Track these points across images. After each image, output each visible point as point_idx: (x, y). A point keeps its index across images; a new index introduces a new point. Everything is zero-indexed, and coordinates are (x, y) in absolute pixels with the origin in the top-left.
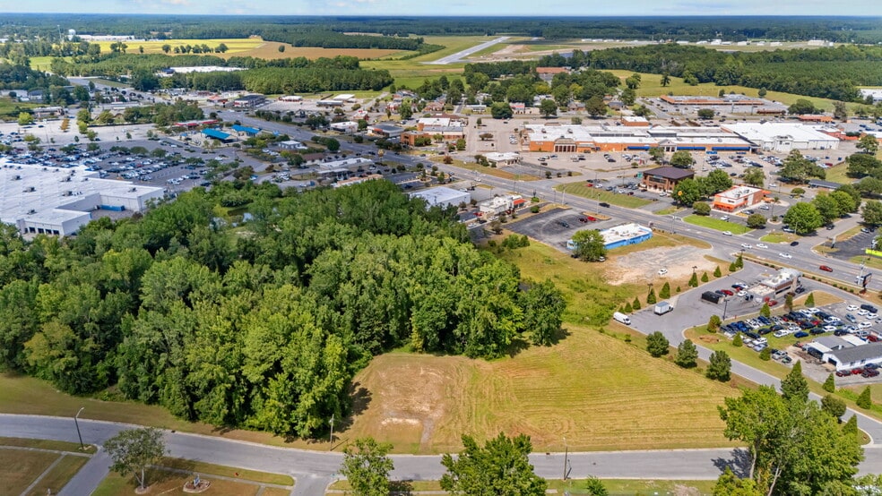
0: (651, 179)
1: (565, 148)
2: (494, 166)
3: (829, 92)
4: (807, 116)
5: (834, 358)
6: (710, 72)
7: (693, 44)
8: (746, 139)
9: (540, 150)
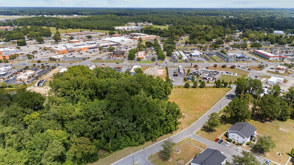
0: (116, 55)
1: (70, 51)
2: (59, 60)
3: (107, 29)
4: (114, 35)
5: (210, 78)
6: (68, 25)
7: (52, 16)
8: (114, 42)
9: (63, 53)
